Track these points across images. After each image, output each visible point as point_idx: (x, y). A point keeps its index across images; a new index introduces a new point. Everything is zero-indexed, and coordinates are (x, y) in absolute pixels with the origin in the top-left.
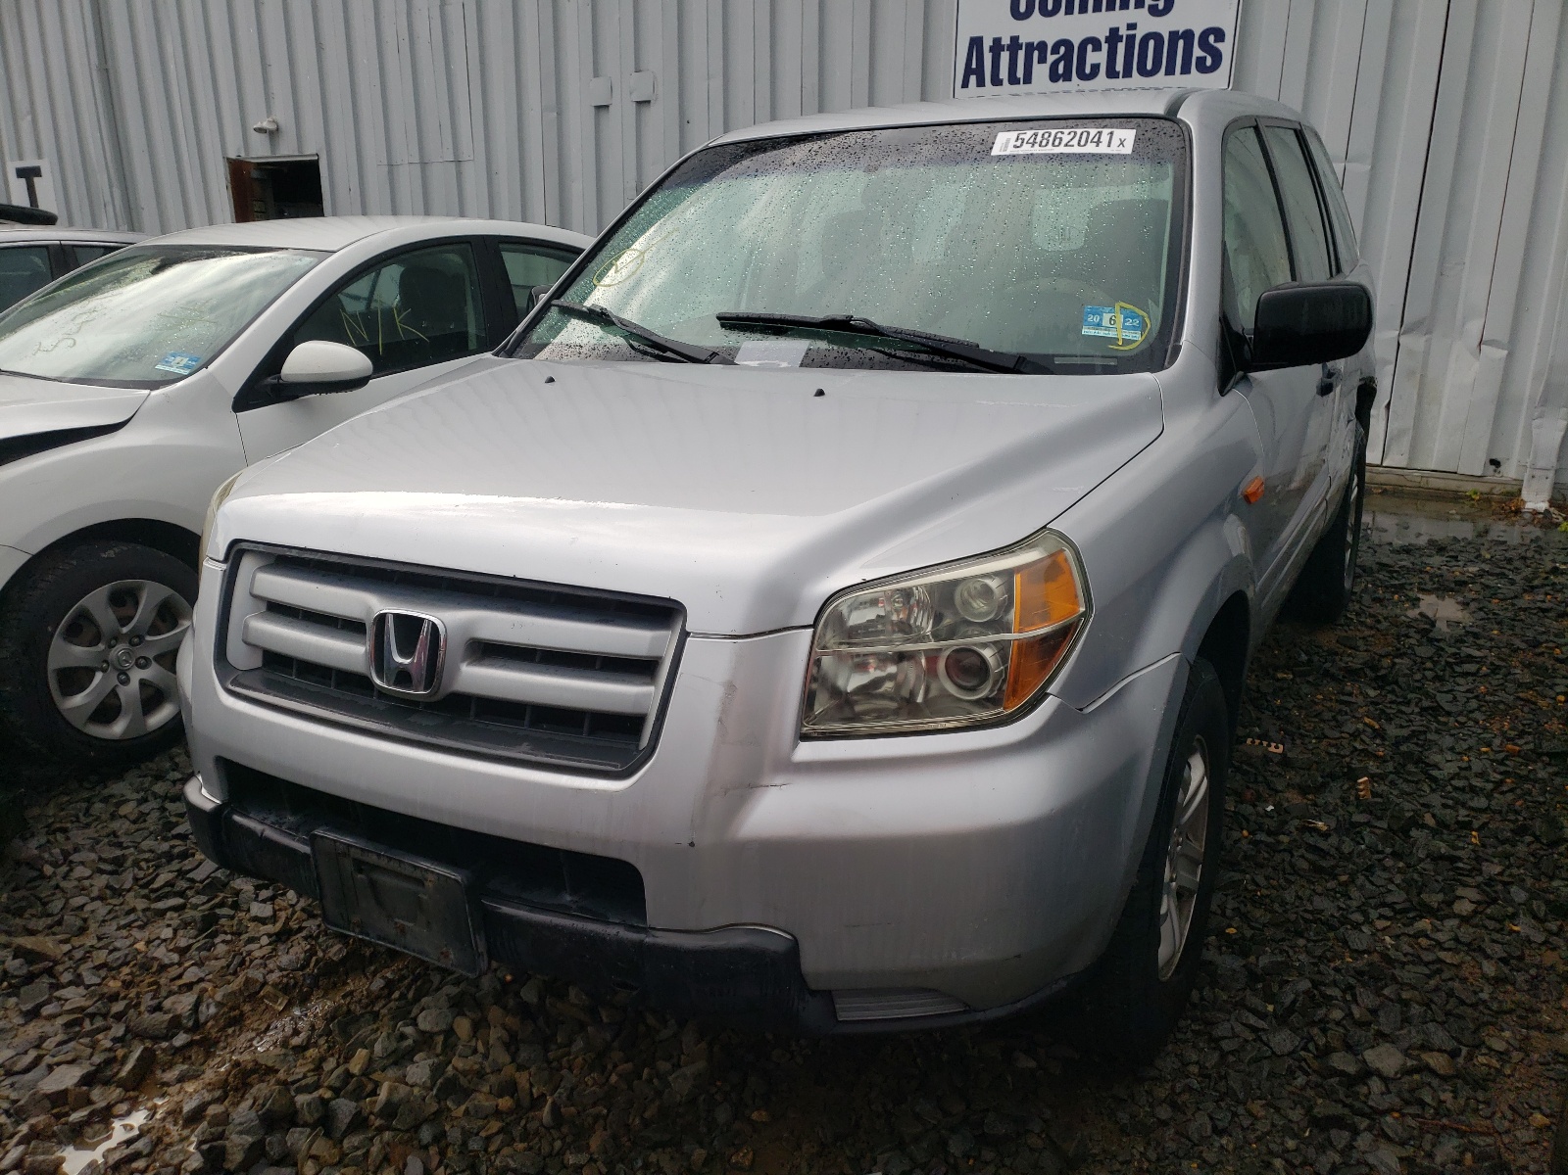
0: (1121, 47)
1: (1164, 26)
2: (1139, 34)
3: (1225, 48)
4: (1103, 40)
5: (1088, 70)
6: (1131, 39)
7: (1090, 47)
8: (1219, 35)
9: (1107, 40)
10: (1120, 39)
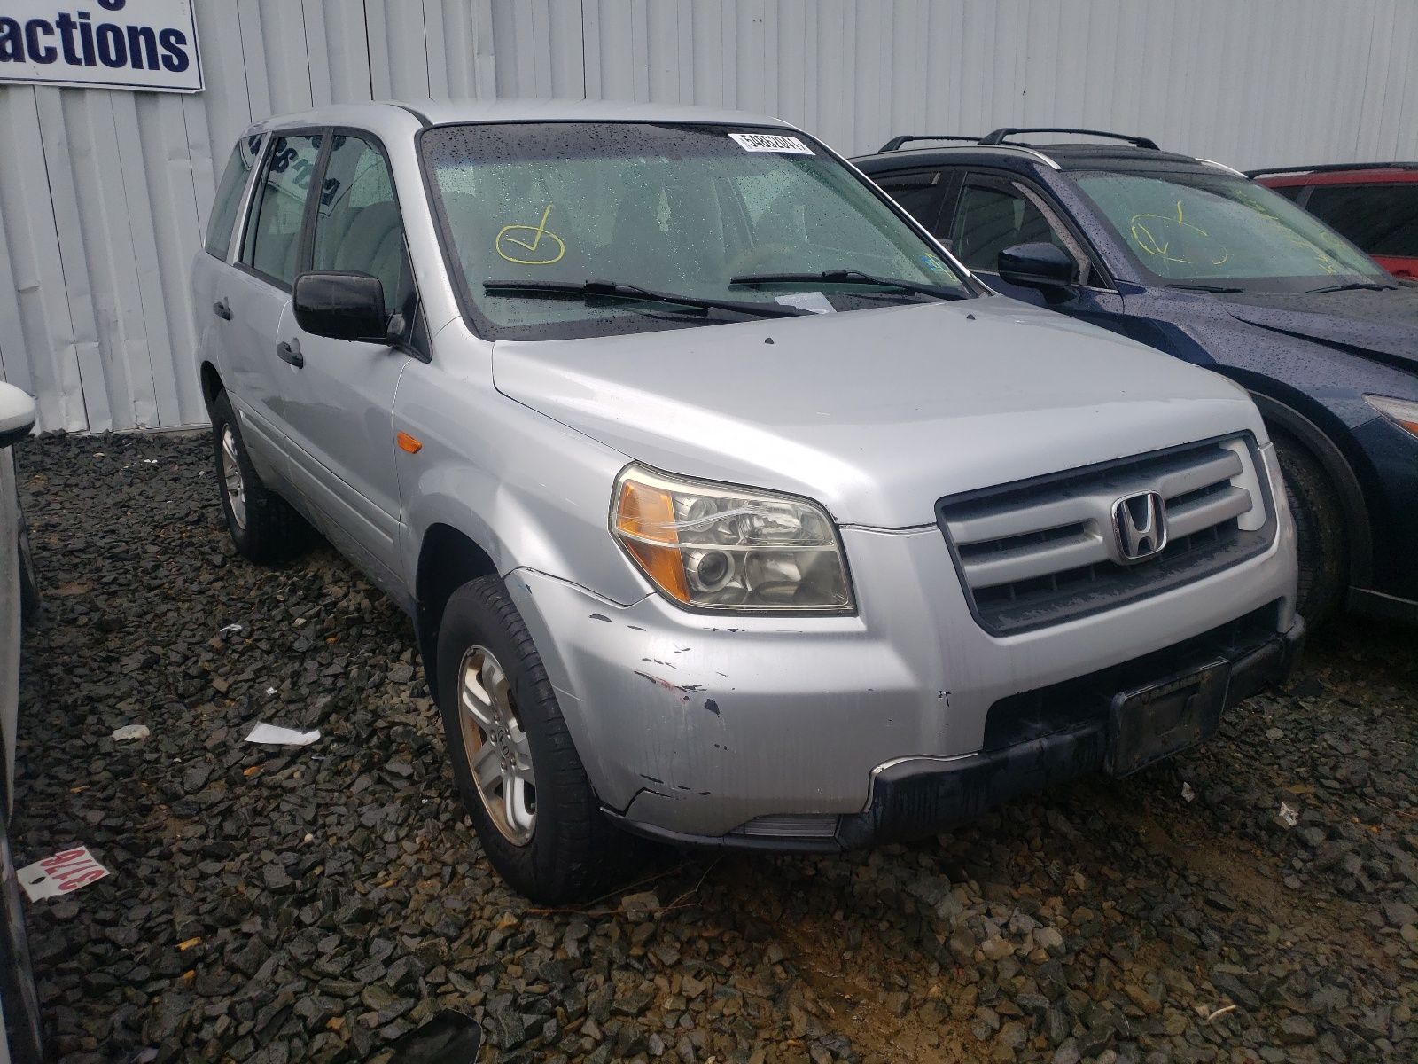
0: (77, 35)
1: (121, 19)
2: (95, 24)
3: (188, 49)
4: (54, 25)
5: (43, 53)
6: (86, 29)
7: (39, 30)
8: (181, 38)
9: (59, 25)
10: (74, 26)
